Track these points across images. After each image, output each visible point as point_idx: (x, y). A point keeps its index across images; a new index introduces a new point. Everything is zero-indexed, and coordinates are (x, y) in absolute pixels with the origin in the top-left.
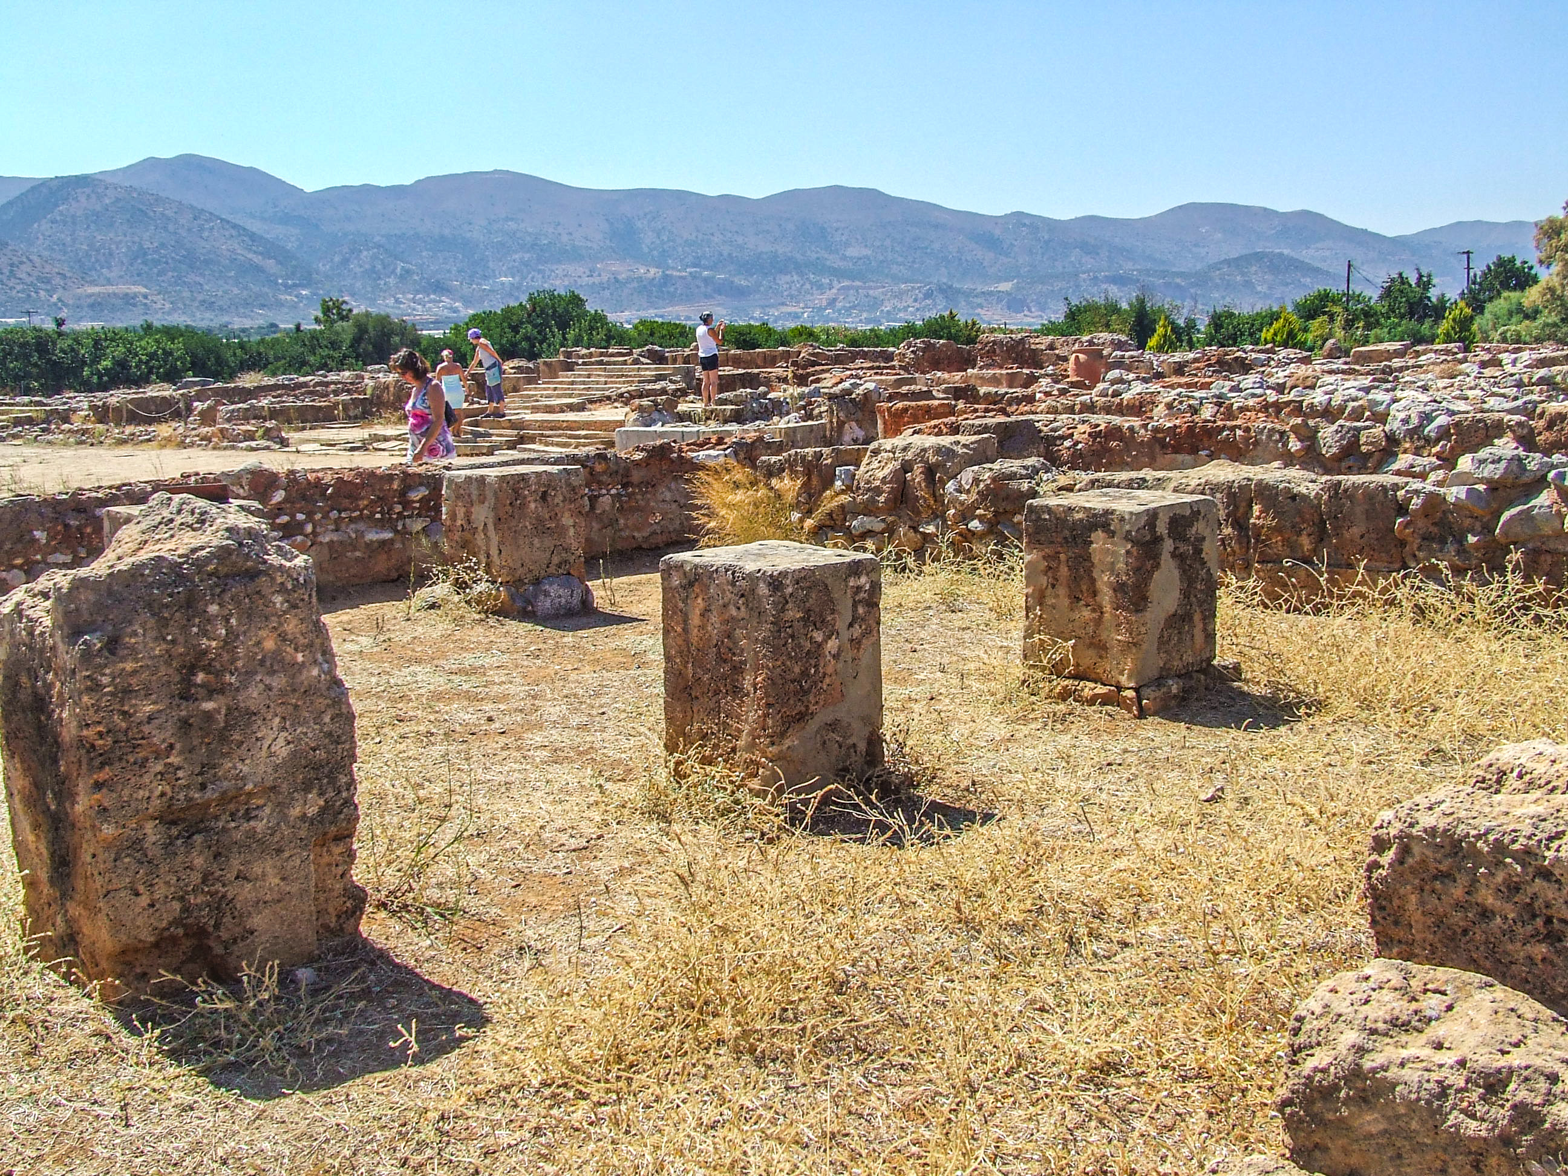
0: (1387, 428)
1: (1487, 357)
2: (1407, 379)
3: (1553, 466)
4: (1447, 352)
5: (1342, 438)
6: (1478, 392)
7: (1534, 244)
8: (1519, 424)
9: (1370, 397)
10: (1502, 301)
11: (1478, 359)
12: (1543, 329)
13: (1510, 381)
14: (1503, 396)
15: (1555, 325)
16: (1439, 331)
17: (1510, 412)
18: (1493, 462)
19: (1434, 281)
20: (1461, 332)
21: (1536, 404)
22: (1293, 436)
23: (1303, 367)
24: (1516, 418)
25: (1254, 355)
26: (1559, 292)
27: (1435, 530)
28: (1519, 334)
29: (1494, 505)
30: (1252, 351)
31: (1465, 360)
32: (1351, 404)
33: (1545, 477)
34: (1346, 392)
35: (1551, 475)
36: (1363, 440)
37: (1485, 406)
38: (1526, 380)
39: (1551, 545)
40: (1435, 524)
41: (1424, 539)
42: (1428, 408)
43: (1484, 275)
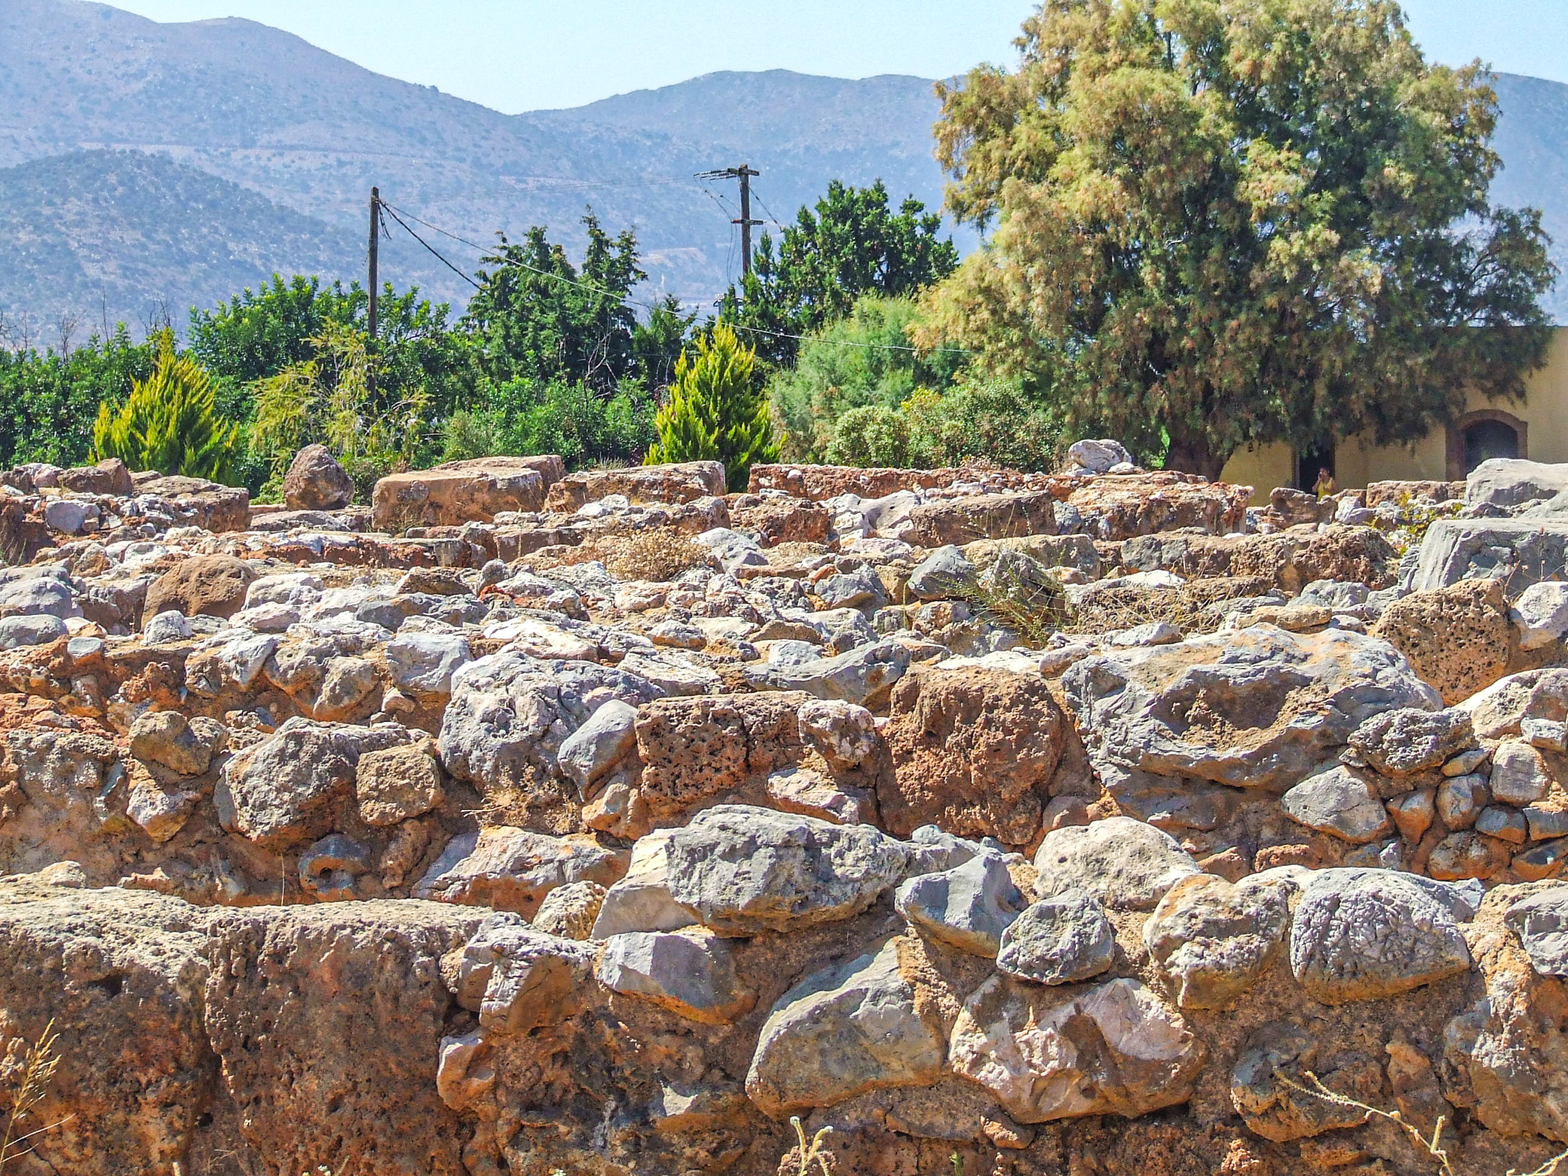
0: (443, 743)
1: (786, 507)
2: (523, 578)
3: (913, 865)
4: (671, 490)
5: (300, 778)
6: (735, 625)
7: (935, 150)
8: (845, 727)
9: (401, 639)
10: (854, 328)
11: (759, 513)
12: (970, 418)
13: (843, 587)
14: (812, 635)
15: (1006, 404)
16: (659, 421)
17: (822, 687)
18: (731, 855)
19: (647, 259)
20: (725, 421)
21: (903, 659)
22: (140, 771)
23: (208, 538)
24: (833, 707)
25: (53, 496)
26: (1014, 302)
27: (561, 1076)
28: (900, 434)
29: (740, 993)
30: (52, 481)
31: (720, 518)
32: (340, 664)
33: (885, 899)
34: (325, 625)
35: (905, 892)
36: (366, 782)
37: (757, 668)
38: (890, 583)
39: (913, 1116)
40: (563, 1058)
41: (530, 1106)
42: (567, 678)
43: (797, 247)
